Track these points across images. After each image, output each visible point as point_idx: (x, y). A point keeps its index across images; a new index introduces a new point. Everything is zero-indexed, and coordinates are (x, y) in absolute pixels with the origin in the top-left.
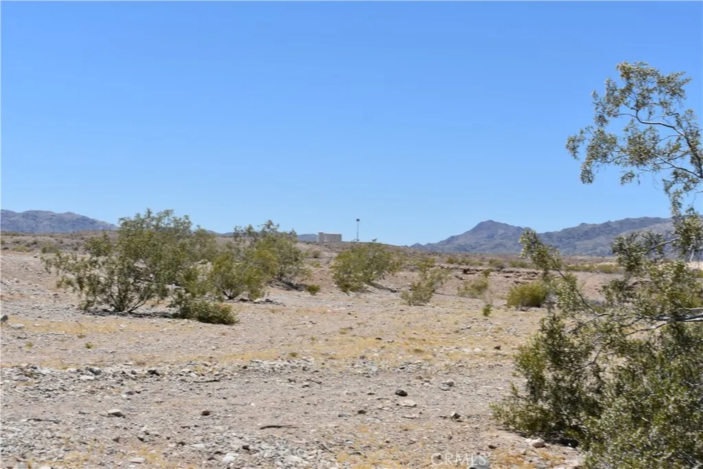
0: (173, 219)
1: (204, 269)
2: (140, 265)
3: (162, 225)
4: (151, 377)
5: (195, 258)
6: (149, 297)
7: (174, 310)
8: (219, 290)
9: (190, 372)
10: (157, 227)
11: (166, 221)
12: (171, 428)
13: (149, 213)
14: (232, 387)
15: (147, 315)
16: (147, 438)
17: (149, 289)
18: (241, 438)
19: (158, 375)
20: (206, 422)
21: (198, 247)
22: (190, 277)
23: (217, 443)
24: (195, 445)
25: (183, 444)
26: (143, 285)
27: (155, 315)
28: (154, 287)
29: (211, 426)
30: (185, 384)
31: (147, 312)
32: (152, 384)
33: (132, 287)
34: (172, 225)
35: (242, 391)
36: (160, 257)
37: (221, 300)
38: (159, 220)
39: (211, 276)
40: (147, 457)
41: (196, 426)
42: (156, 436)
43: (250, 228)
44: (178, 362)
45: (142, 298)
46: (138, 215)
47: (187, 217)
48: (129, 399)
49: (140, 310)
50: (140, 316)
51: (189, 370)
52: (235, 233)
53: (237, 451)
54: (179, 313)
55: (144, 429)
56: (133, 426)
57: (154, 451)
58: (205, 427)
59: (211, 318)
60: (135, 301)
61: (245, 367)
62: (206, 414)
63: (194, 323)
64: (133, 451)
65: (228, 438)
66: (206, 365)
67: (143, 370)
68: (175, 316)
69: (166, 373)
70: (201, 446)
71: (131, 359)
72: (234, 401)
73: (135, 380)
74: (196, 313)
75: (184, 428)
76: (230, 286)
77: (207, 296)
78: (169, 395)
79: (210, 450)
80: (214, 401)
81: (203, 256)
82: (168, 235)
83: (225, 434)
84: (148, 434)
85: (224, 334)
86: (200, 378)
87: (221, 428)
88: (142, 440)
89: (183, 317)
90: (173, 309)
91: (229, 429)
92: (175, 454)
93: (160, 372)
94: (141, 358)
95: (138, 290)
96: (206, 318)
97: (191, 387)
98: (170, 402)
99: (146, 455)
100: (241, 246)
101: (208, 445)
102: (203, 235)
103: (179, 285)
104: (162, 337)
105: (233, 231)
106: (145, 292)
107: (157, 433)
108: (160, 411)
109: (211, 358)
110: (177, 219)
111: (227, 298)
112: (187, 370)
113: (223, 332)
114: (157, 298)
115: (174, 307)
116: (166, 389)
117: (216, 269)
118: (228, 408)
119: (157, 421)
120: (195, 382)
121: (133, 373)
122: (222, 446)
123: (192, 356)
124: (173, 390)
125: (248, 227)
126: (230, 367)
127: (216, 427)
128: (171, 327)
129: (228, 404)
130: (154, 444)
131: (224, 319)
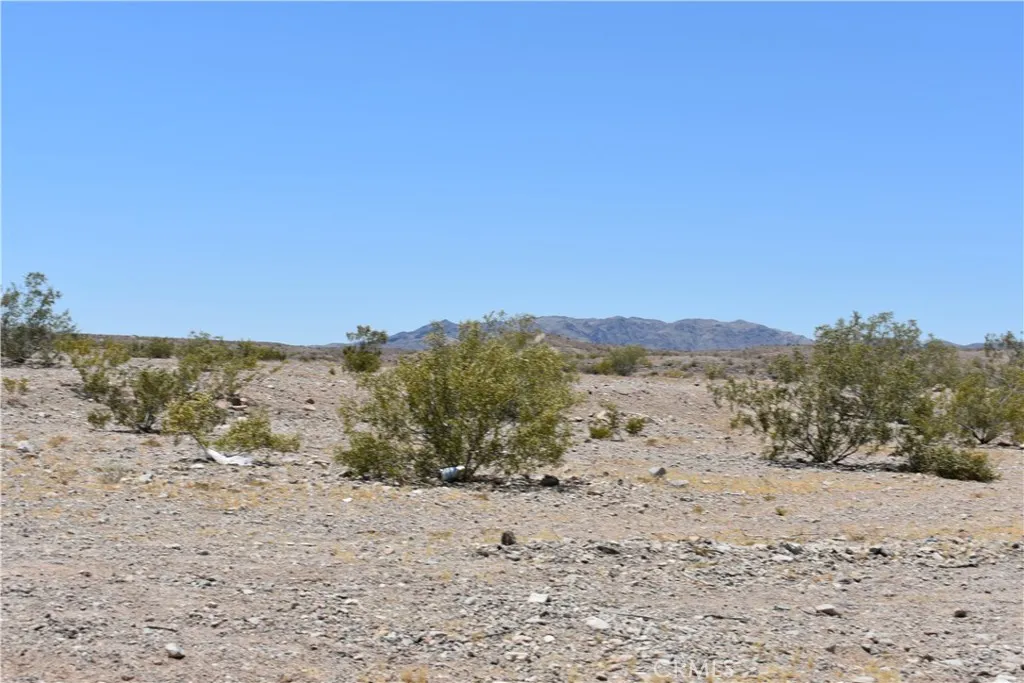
0: (892, 326)
1: (942, 399)
2: (847, 394)
3: (877, 335)
4: (875, 558)
5: (928, 384)
6: (863, 441)
7: (900, 460)
8: (965, 430)
9: (932, 552)
10: (868, 338)
11: (882, 328)
12: (910, 634)
13: (857, 317)
14: (998, 576)
15: (862, 467)
16: (875, 648)
17: (863, 429)
18: (1017, 653)
19: (885, 555)
20: (961, 626)
21: (930, 366)
22: (923, 410)
23: (981, 659)
24: (948, 661)
25: (930, 659)
26: (853, 424)
27: (873, 467)
28: (869, 426)
29: (971, 634)
30: (925, 568)
31: (861, 462)
32: (876, 570)
33: (838, 427)
34: (892, 335)
35: (1014, 582)
36: (878, 382)
37: (969, 443)
38: (872, 327)
39: (953, 410)
40: (878, 676)
41: (947, 633)
42: (889, 645)
43: (1010, 336)
44: (911, 537)
45: (852, 443)
46: (841, 322)
47: (913, 322)
48: (844, 590)
49: (850, 460)
50: (852, 468)
51: (930, 549)
52: (985, 345)
53: (1013, 673)
54: (908, 464)
55: (870, 635)
56: (853, 630)
57: (887, 668)
58: (960, 635)
59: (957, 471)
60: (843, 447)
61: (1016, 546)
62: (961, 615)
63: (932, 480)
64: (858, 667)
65: (998, 652)
66: (956, 543)
67: (863, 549)
68: (902, 469)
69: (897, 553)
70: (957, 663)
71: (843, 532)
72: (1002, 597)
73: (851, 562)
74: (934, 464)
75: (929, 634)
76: (981, 424)
77: (947, 439)
78: (903, 585)
79: (972, 669)
80: (969, 596)
81: (940, 380)
82: (885, 349)
83: (992, 647)
84: (876, 642)
85: (978, 496)
86: (947, 562)
87: (985, 637)
88: (868, 650)
89: (915, 469)
90: (899, 458)
91: (999, 639)
92: (919, 673)
93: (887, 552)
94: (858, 530)
95: (846, 431)
96: (949, 472)
97: (935, 574)
98: (904, 596)
99: (876, 672)
100: (996, 364)
101: (967, 661)
102: (937, 348)
103: (904, 423)
104: (885, 499)
105: (983, 341)
106: (857, 434)
107: (889, 641)
108: (891, 608)
109: (961, 531)
110: (899, 325)
111: (979, 442)
112: (927, 549)
113: (977, 492)
114: (874, 442)
115: (901, 455)
116: (897, 577)
117: (959, 398)
118: (993, 606)
119: (888, 623)
120: (941, 567)
121: (848, 552)
122: (989, 664)
123: (934, 530)
124: (908, 578)
125: (1005, 334)
126: (992, 546)
127: (980, 636)
128: (898, 485)
129: (994, 601)
130: (886, 658)
131: (976, 473)
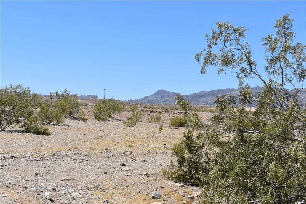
0: (22, 89)
1: (36, 111)
2: (7, 109)
3: (17, 91)
4: (12, 159)
5: (32, 106)
6: (11, 123)
7: (22, 129)
8: (43, 120)
9: (30, 156)
10: (15, 92)
11: (19, 89)
12: (21, 181)
13: (11, 86)
14: (48, 163)
15: (10, 131)
16: (10, 186)
17: (11, 119)
18: (52, 185)
19: (15, 158)
20: (36, 178)
21: (34, 101)
22: (30, 114)
23: (41, 187)
24: (31, 189)
25: (26, 188)
26: (8, 118)
27: (14, 131)
28: (13, 119)
29: (39, 180)
30: (27, 161)
31: (10, 130)
32: (12, 162)
33: (3, 119)
34: (22, 91)
35: (53, 164)
36: (16, 106)
37: (43, 124)
38: (16, 89)
39: (40, 114)
40: (10, 194)
41: (32, 180)
42: (14, 185)
43: (57, 93)
44: (24, 152)
45: (8, 124)
46: (6, 87)
47: (28, 88)
48: (2, 169)
49: (7, 129)
50: (7, 132)
51: (29, 155)
52: (50, 95)
53: (50, 191)
54: (25, 130)
55: (8, 182)
56: (3, 180)
57: (13, 192)
58: (36, 181)
59: (39, 132)
60: (5, 125)
61: (54, 154)
62: (36, 175)
63: (31, 135)
64: (3, 192)
65: (46, 185)
66: (37, 153)
67: (8, 156)
68: (23, 132)
69: (19, 157)
70: (34, 189)
71: (3, 151)
72: (49, 169)
73: (4, 160)
74: (32, 130)
75: (27, 181)
76: (47, 119)
77: (37, 123)
78: (20, 166)
79: (38, 190)
80: (40, 169)
81: (36, 105)
82: (20, 96)
83: (45, 184)
84: (10, 184)
85: (45, 140)
86: (34, 159)
87: (43, 181)
88: (7, 186)
89: (27, 132)
90: (22, 128)
91: (47, 181)
92: (22, 192)
93: (16, 157)
94: (7, 150)
95: (6, 120)
96: (37, 133)
97: (30, 163)
98: (20, 170)
99: (9, 193)
100: (53, 101)
101: (37, 188)
102: (36, 96)
103: (25, 118)
104: (17, 141)
105: (49, 94)
106: (9, 121)
107: (14, 183)
108: (16, 174)
109: (39, 150)
110: (24, 89)
111: (46, 124)
112: (28, 155)
113: (45, 138)
114: (15, 124)
115: (23, 128)
116: (19, 164)
117: (41, 111)
118: (46, 172)
119: (14, 178)
120: (31, 160)
121: (4, 157)
122: (44, 189)
123: (30, 150)
124: (22, 164)
125: (56, 92)
126: (48, 154)
127: (41, 181)
128: (21, 136)
129: (47, 170)
130: (13, 188)
131: (45, 133)
